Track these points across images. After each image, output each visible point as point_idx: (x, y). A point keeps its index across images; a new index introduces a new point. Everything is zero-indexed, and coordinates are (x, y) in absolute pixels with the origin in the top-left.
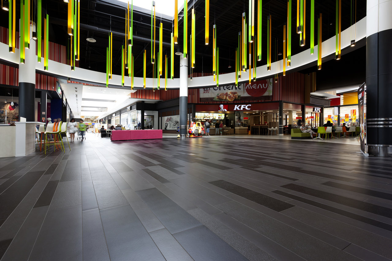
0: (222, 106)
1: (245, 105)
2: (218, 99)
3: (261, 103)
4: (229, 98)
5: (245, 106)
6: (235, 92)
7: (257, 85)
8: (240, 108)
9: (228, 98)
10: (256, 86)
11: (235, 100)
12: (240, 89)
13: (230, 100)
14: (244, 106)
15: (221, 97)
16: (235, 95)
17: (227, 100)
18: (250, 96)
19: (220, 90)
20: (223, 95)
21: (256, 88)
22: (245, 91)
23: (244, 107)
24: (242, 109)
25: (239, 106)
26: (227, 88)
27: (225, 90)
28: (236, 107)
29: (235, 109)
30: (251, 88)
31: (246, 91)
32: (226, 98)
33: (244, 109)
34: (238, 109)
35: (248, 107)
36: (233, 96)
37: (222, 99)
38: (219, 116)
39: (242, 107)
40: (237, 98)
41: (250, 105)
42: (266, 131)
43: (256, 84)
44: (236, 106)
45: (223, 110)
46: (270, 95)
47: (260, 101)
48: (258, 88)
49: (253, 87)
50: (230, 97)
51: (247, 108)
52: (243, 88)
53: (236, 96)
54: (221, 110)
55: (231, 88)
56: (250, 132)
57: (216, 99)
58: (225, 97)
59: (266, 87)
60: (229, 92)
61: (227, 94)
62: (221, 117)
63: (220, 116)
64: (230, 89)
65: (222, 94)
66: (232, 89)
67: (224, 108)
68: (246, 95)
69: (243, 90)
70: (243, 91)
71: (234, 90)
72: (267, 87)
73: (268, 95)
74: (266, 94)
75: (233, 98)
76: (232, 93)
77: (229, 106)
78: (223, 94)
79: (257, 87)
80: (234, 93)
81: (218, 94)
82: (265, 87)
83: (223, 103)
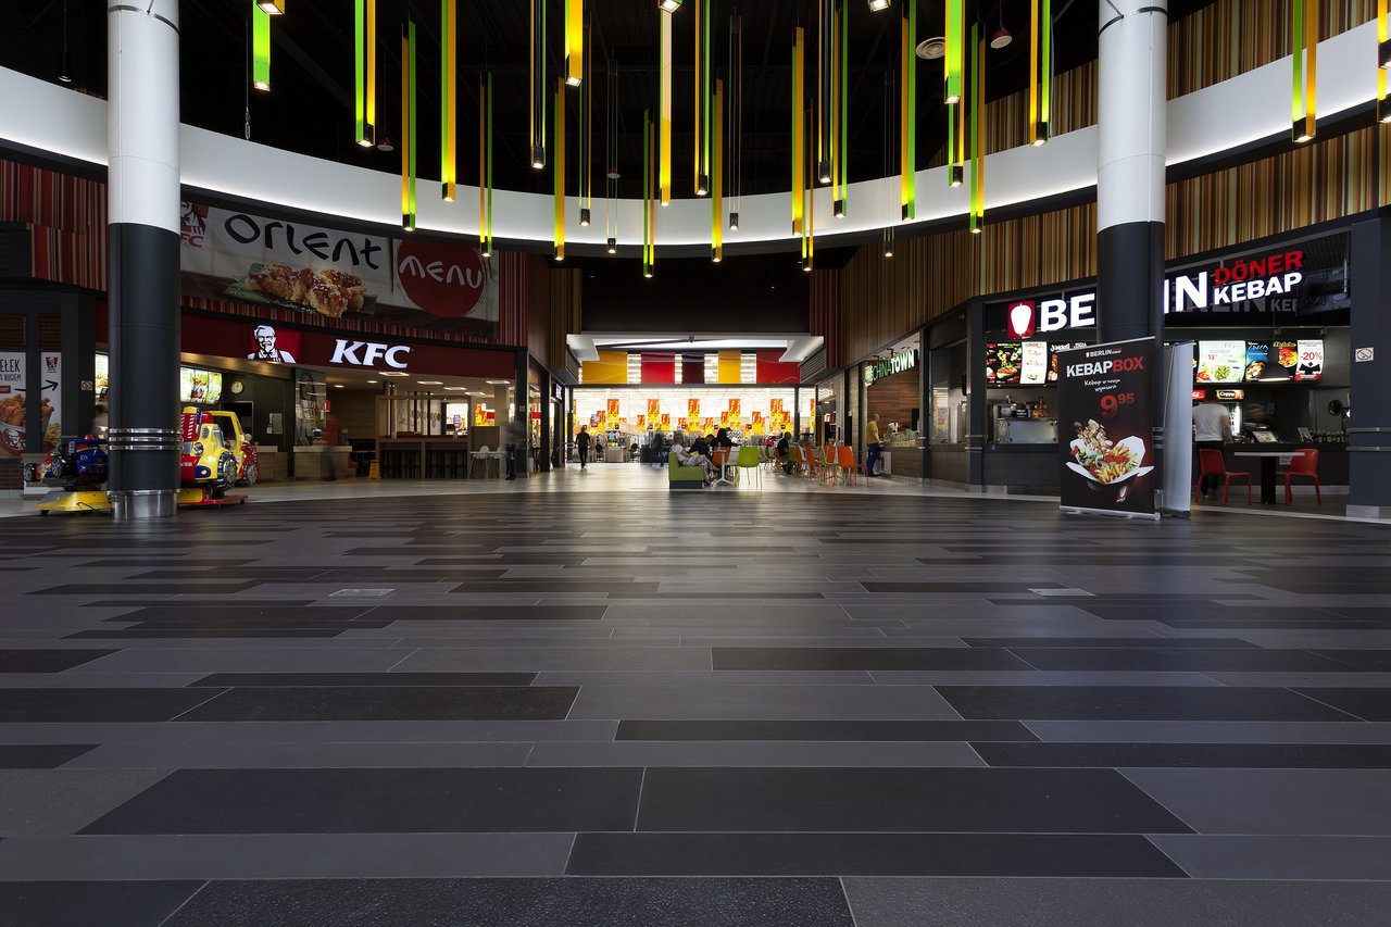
0: (266, 333)
1: (384, 347)
2: (256, 291)
3: (452, 344)
4: (321, 301)
5: (384, 352)
6: (351, 278)
7: (446, 269)
8: (360, 353)
9: (312, 298)
10: (441, 270)
11: (350, 313)
12: (375, 267)
13: (325, 311)
14: (378, 350)
15: (277, 285)
16: (349, 290)
17: (309, 307)
18: (418, 308)
19: (269, 243)
20: (287, 278)
21: (440, 279)
22: (397, 280)
23: (380, 355)
24: (368, 361)
25: (357, 345)
26: (311, 247)
27: (298, 252)
28: (342, 351)
29: (337, 358)
30: (423, 275)
31: (400, 283)
32: (303, 297)
33: (380, 363)
34: (354, 360)
35: (398, 357)
36: (338, 293)
37: (283, 300)
38: (196, 382)
39: (372, 351)
40: (360, 306)
41: (407, 349)
42: (460, 462)
43: (439, 263)
44: (341, 344)
45: (275, 355)
46: (489, 320)
47: (447, 338)
48: (449, 280)
49: (432, 273)
50: (324, 295)
51: (390, 360)
52: (388, 266)
53: (354, 294)
54: (262, 355)
55: (329, 251)
56: (375, 469)
57: (246, 288)
58: (297, 289)
59: (478, 284)
60: (321, 269)
61: (306, 278)
62: (204, 388)
63: (199, 387)
64: (324, 257)
65: (282, 272)
66: (336, 257)
67: (278, 347)
68: (400, 299)
69: (388, 273)
70: (388, 280)
71: (344, 266)
72: (482, 282)
73: (483, 318)
74: (477, 313)
75: (341, 304)
76: (336, 277)
77: (309, 338)
78: (288, 274)
79: (443, 275)
80: (346, 281)
81: (259, 267)
82: (475, 284)
83: (274, 317)
